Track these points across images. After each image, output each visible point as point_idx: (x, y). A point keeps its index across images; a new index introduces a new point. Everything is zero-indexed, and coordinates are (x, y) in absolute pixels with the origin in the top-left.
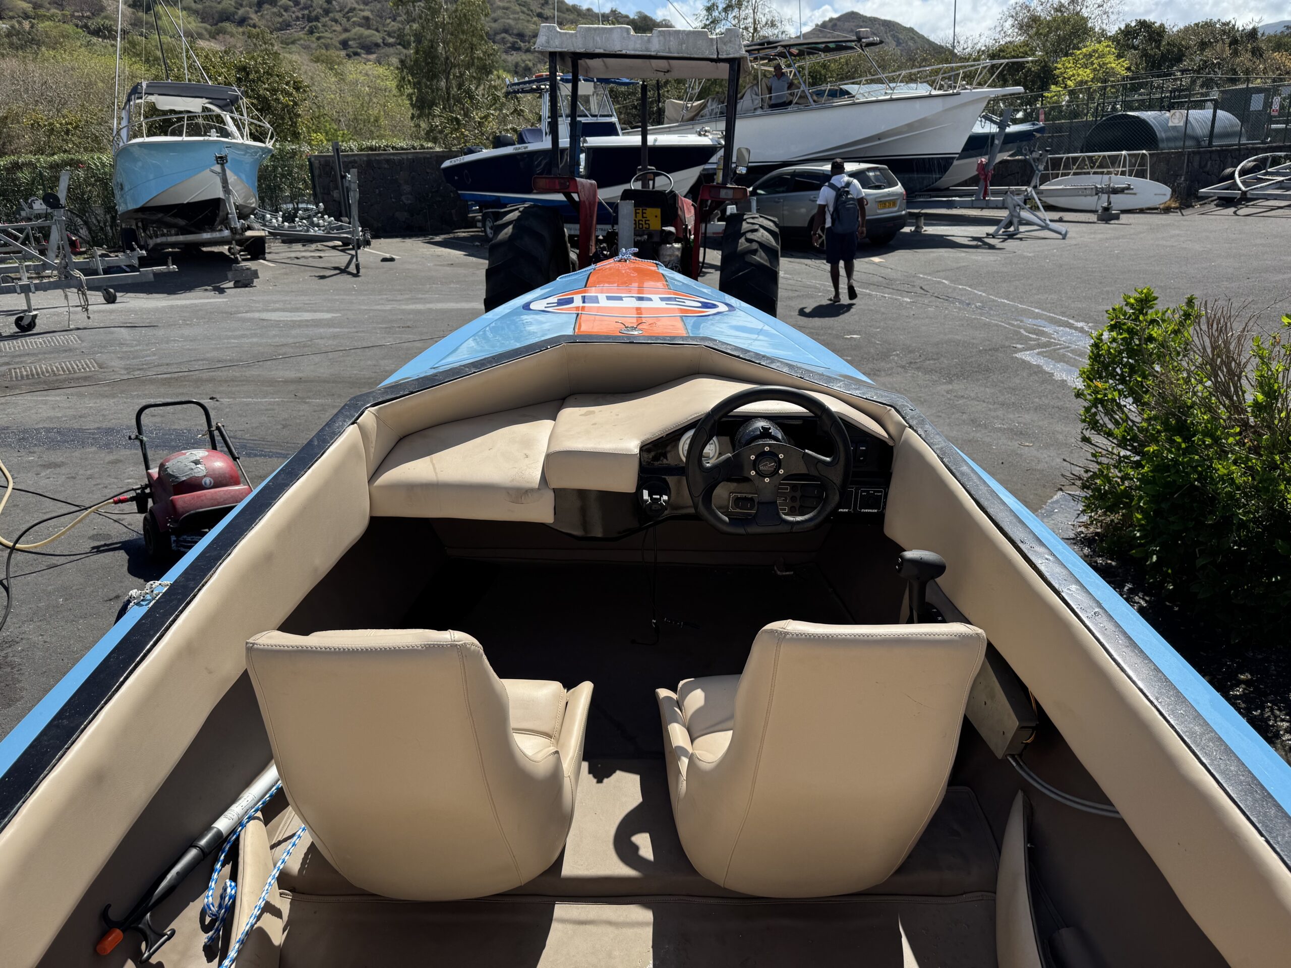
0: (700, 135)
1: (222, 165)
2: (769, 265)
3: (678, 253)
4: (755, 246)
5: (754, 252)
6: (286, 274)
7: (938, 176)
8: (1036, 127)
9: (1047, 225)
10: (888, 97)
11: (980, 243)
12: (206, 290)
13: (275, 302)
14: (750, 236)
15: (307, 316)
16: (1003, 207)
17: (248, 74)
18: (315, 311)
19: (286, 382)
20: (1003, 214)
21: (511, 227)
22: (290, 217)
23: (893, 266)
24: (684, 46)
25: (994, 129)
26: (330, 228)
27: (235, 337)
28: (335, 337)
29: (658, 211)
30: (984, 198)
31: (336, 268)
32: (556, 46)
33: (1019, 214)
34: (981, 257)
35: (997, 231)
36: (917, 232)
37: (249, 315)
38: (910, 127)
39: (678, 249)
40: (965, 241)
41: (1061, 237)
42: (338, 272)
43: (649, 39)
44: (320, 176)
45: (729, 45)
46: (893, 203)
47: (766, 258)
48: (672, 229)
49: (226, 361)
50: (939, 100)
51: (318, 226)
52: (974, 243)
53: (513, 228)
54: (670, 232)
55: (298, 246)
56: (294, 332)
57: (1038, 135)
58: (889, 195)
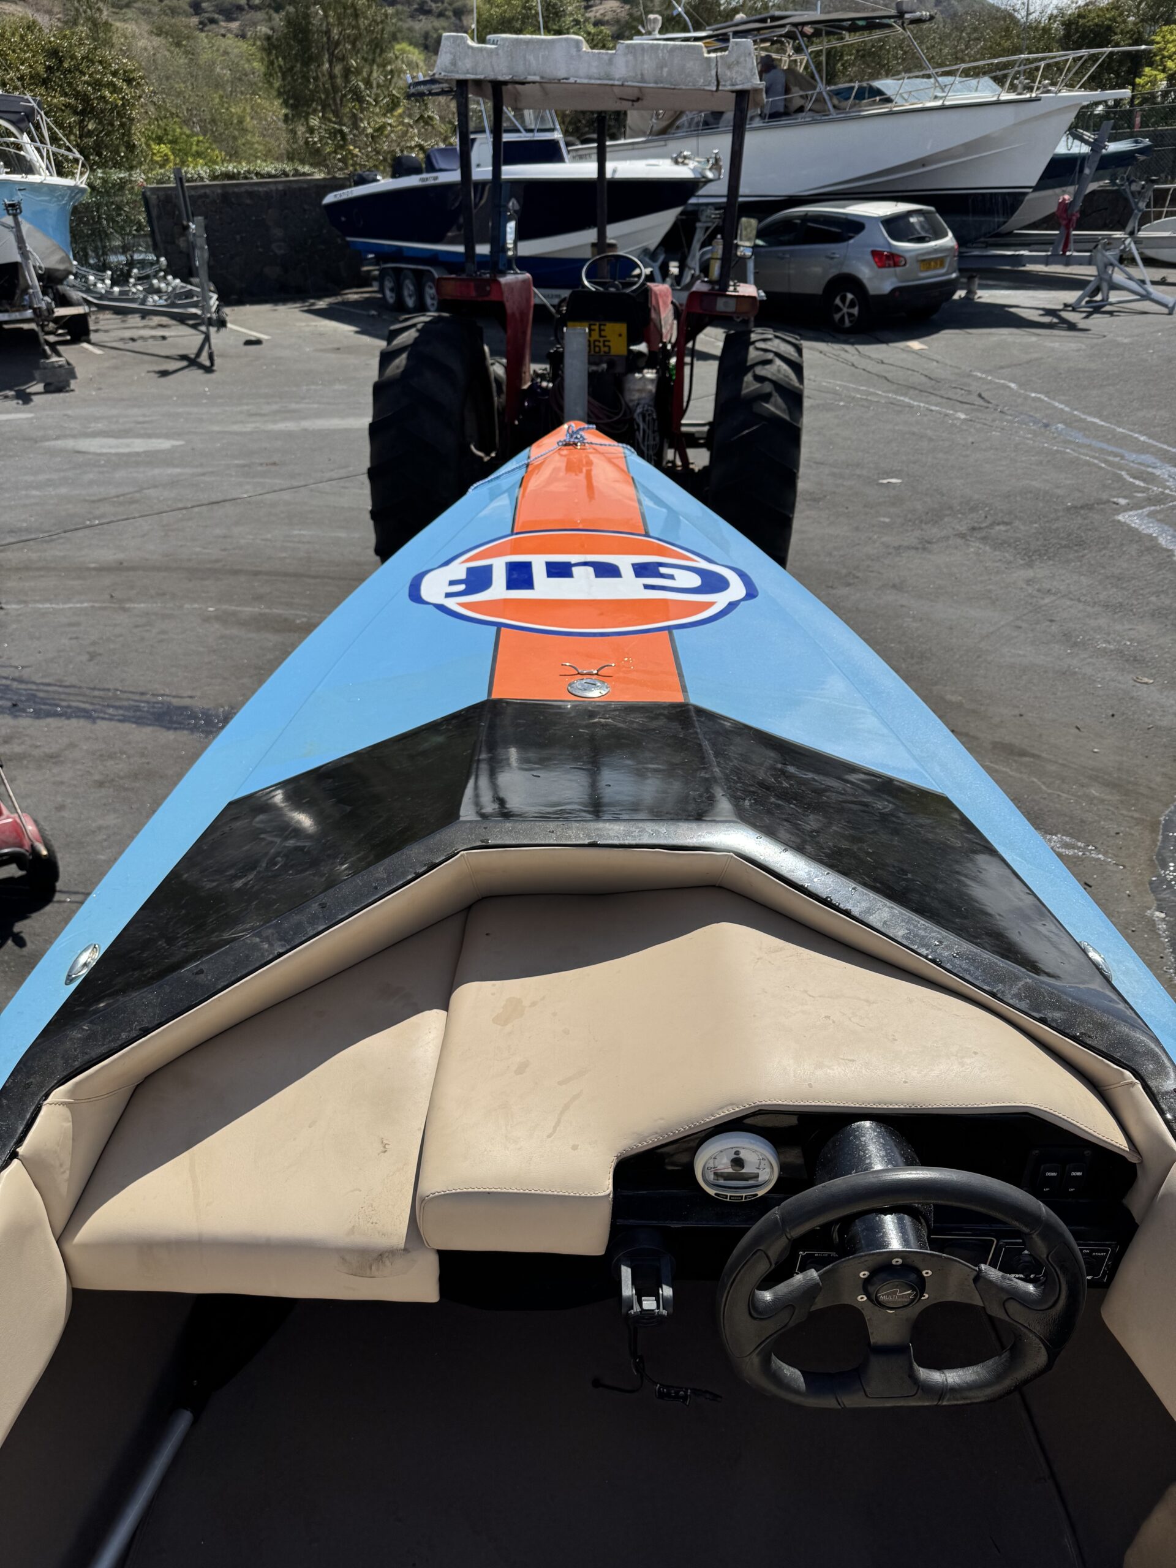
0: (676, 162)
1: (15, 216)
2: (786, 417)
3: (652, 388)
4: (768, 388)
5: (767, 397)
6: (116, 368)
7: (1002, 219)
8: (1141, 145)
9: (1148, 293)
10: (939, 103)
11: (1055, 320)
12: (6, 397)
13: (97, 419)
14: (760, 371)
15: (139, 445)
16: (1089, 262)
17: (61, 62)
18: (150, 436)
19: (104, 569)
20: (1088, 272)
21: (404, 356)
22: (120, 278)
23: (939, 358)
24: (665, 70)
25: (1085, 149)
26: (175, 297)
27: (38, 486)
28: (173, 483)
29: (622, 328)
30: (1064, 252)
31: (184, 357)
32: (467, 70)
33: (1111, 277)
34: (1057, 342)
35: (1080, 299)
36: (968, 299)
37: (60, 444)
38: (970, 147)
39: (652, 380)
40: (1034, 316)
41: (1166, 311)
42: (185, 363)
43: (611, 61)
44: (159, 217)
45: (736, 68)
46: (940, 262)
47: (784, 406)
48: (642, 347)
49: (20, 530)
50: (1010, 108)
51: (158, 291)
52: (1047, 319)
53: (408, 358)
54: (640, 353)
55: (135, 320)
56: (120, 474)
57: (1141, 158)
58: (936, 250)
